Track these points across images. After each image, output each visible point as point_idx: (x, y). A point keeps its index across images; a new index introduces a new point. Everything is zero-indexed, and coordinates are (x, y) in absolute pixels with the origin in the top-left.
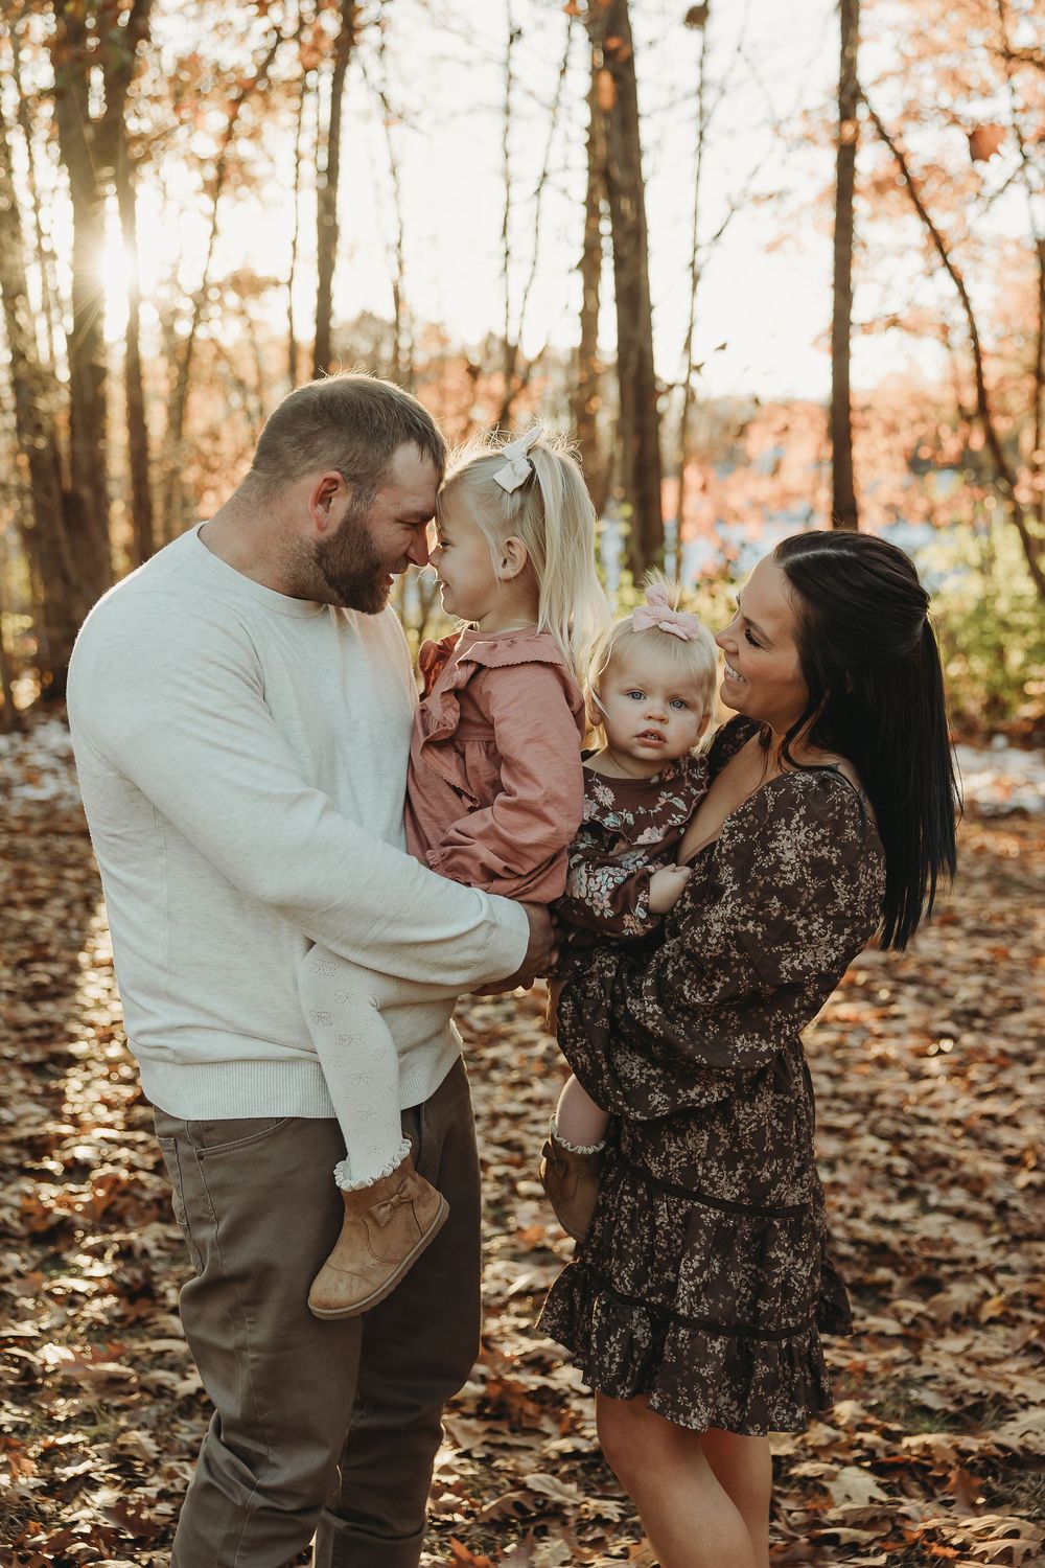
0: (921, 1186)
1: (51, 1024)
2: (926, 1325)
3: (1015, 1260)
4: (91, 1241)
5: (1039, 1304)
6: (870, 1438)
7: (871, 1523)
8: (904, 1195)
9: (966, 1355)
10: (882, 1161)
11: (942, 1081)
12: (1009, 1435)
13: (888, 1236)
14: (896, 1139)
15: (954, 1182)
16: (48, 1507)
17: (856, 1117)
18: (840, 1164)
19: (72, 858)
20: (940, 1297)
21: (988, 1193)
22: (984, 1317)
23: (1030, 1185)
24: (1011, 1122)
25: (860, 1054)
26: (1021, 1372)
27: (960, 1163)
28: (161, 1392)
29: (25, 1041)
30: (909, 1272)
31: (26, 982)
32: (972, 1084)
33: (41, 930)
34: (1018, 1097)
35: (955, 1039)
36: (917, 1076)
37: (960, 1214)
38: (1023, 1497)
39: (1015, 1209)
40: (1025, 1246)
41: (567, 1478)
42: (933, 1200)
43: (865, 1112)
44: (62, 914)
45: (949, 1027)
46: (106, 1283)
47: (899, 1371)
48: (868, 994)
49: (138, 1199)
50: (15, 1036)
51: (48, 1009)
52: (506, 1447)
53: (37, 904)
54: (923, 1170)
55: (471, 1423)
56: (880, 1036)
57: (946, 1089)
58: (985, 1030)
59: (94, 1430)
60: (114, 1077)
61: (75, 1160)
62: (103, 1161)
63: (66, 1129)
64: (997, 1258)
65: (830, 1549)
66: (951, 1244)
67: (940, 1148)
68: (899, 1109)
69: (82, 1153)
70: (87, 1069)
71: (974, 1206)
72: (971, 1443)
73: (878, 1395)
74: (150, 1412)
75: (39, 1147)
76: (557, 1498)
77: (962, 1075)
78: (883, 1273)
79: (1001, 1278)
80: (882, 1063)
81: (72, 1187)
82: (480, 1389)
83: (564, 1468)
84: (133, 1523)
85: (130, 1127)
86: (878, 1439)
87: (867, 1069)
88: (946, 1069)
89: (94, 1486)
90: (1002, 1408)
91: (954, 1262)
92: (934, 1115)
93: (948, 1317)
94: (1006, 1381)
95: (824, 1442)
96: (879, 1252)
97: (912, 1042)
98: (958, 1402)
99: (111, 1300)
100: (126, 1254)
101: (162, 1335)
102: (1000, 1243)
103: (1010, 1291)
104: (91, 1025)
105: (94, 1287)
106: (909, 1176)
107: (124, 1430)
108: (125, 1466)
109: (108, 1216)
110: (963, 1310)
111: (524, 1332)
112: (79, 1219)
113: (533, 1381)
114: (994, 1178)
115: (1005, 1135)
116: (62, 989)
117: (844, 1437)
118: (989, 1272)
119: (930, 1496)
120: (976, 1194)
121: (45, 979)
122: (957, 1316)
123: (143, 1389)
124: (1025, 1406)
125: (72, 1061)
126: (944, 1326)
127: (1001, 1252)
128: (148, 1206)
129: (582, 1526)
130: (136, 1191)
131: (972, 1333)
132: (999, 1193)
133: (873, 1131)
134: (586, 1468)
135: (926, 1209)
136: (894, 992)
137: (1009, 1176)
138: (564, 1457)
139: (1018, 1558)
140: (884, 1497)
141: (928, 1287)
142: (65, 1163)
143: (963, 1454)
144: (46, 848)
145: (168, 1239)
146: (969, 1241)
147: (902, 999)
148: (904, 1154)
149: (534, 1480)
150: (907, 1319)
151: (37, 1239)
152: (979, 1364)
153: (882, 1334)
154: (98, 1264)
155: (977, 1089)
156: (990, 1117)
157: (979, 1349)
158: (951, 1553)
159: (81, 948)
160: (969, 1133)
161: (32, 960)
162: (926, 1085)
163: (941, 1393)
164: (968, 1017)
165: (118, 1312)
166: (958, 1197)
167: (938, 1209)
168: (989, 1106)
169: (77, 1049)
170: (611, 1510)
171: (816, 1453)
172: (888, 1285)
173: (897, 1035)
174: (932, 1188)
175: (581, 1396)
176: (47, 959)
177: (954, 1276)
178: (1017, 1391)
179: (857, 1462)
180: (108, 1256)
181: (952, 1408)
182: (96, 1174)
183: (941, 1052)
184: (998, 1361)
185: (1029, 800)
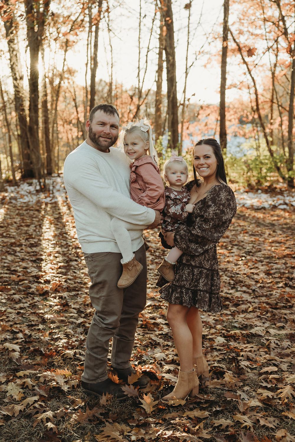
0: (236, 287)
1: (36, 252)
2: (236, 312)
3: (256, 301)
4: (53, 295)
5: (260, 309)
6: (223, 331)
7: (223, 346)
8: (232, 288)
9: (245, 318)
10: (228, 281)
11: (242, 266)
12: (253, 331)
13: (228, 296)
14: (231, 277)
15: (243, 286)
16: (52, 342)
17: (223, 273)
19: (35, 216)
20: (239, 307)
21: (251, 288)
22: (249, 311)
23: (260, 286)
24: (257, 274)
25: (224, 260)
26: (256, 321)
27: (245, 282)
28: (72, 323)
29: (30, 255)
30: (233, 302)
31: (28, 243)
32: (249, 266)
33: (30, 232)
34: (259, 269)
35: (245, 257)
36: (236, 265)
37: (245, 292)
38: (254, 342)
39: (257, 291)
40: (258, 298)
41: (161, 338)
42: (239, 289)
43: (224, 272)
44: (35, 228)
45: (244, 255)
46: (58, 303)
47: (231, 320)
48: (226, 248)
49: (62, 287)
50: (28, 255)
51: (34, 249)
52: (147, 333)
53: (28, 226)
54: (237, 283)
55: (140, 329)
56: (228, 257)
57: (243, 267)
58: (252, 255)
59: (59, 330)
60: (52, 263)
61: (47, 280)
62: (53, 280)
63: (44, 274)
64: (252, 300)
65: (215, 350)
66: (242, 298)
67: (241, 279)
68: (232, 271)
69: (48, 278)
70: (46, 262)
71: (248, 290)
72: (244, 332)
73: (225, 324)
74: (72, 326)
75: (38, 277)
76: (158, 341)
77: (247, 265)
78: (227, 303)
79: (253, 304)
80: (229, 262)
81: (47, 285)
82: (141, 323)
83: (159, 337)
84: (71, 345)
85: (58, 273)
86: (225, 332)
87: (225, 263)
88: (243, 263)
89: (61, 339)
90: (251, 327)
91: (242, 301)
92: (240, 273)
93: (241, 311)
94: (253, 322)
95: (214, 332)
96: (227, 299)
97: (235, 258)
98: (242, 325)
99: (59, 307)
100: (61, 297)
101: (71, 313)
102: (253, 297)
103: (254, 306)
104: (45, 252)
105: (55, 304)
106: (234, 284)
107: (66, 330)
108: (67, 335)
109: (56, 291)
110: (244, 309)
111: (150, 313)
112: (50, 291)
113: (153, 321)
114: (252, 285)
115: (256, 277)
116: (37, 245)
117: (218, 331)
118: (250, 303)
119: (235, 341)
120: (248, 288)
121: (33, 242)
122: (243, 311)
123: (69, 322)
124: (256, 327)
125: (42, 260)
126: (240, 312)
127: (253, 299)
128: (65, 288)
129: (164, 346)
130: (61, 286)
131: (246, 314)
132: (253, 288)
133: (226, 276)
134: (165, 337)
135: (237, 291)
136: (232, 247)
137: (256, 285)
138: (160, 334)
139: (253, 351)
140: (226, 342)
141: (237, 305)
142: (44, 280)
143: (243, 334)
144: (28, 213)
145: (70, 295)
146: (246, 297)
147: (234, 249)
148: (233, 280)
149: (153, 338)
150: (232, 311)
151: (40, 295)
152: (247, 319)
153: (227, 314)
154: (55, 300)
155: (250, 267)
156: (253, 273)
157: (247, 316)
158: (239, 350)
159: (41, 236)
160: (247, 276)
161: (29, 238)
162: (239, 266)
163: (239, 324)
164: (249, 253)
165: (61, 309)
166: (244, 289)
167: (240, 291)
168: (252, 271)
169: (43, 257)
170: (170, 344)
171: (212, 334)
172: (229, 305)
173: (232, 256)
174: (239, 287)
175: (163, 324)
176: (32, 238)
177: (242, 304)
178: (255, 324)
179: (221, 336)
180: (57, 298)
181: (241, 327)
182: (51, 283)
183: (242, 260)
184: (251, 319)
185: (266, 205)
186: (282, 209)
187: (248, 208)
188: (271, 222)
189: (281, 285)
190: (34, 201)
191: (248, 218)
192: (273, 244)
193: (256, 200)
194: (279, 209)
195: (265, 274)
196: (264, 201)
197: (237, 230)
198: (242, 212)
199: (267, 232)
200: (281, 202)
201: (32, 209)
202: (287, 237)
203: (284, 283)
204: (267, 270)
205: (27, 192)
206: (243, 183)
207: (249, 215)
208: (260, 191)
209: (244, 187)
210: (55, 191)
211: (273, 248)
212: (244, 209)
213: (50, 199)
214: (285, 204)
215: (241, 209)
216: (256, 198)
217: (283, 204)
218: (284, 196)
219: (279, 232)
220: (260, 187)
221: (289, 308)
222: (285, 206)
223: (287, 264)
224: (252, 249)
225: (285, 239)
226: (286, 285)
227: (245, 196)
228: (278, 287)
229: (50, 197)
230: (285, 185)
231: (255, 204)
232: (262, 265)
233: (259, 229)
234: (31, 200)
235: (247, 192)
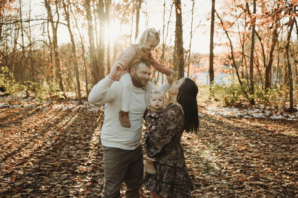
2: (205, 191)
4: (89, 175)
10: (204, 167)
18: (197, 168)
20: (208, 187)
21: (218, 173)
22: (213, 190)
24: (224, 163)
27: (215, 168)
30: (204, 183)
32: (219, 157)
34: (225, 159)
37: (213, 176)
39: (222, 175)
42: (210, 173)
45: (217, 149)
47: (200, 197)
48: (206, 144)
58: (222, 149)
61: (89, 163)
63: (88, 159)
67: (212, 166)
70: (92, 150)
71: (215, 174)
75: (84, 161)
81: (87, 167)
88: (215, 155)
91: (210, 182)
92: (212, 161)
97: (211, 151)
99: (90, 183)
101: (97, 188)
102: (218, 180)
103: (218, 186)
105: (89, 181)
109: (92, 171)
110: (211, 189)
115: (222, 164)
118: (216, 184)
126: (207, 191)
131: (212, 192)
135: (208, 175)
136: (210, 143)
137: (221, 170)
141: (206, 185)
142: (87, 164)
145: (100, 175)
147: (211, 144)
148: (207, 167)
150: (202, 190)
151: (81, 174)
153: (199, 192)
154: (89, 178)
156: (220, 162)
160: (217, 164)
162: (213, 157)
164: (220, 147)
167: (210, 175)
168: (221, 160)
169: (91, 147)
177: (210, 184)
183: (215, 152)
184: (214, 196)
185: (236, 115)
186: (246, 118)
187: (224, 117)
188: (237, 126)
189: (238, 171)
191: (224, 123)
192: (237, 142)
193: (230, 112)
194: (244, 118)
195: (229, 163)
196: (235, 112)
197: (216, 131)
198: (221, 119)
199: (234, 133)
200: (246, 113)
202: (246, 137)
203: (240, 169)
204: (230, 160)
206: (223, 101)
207: (225, 121)
208: (233, 107)
209: (224, 104)
211: (236, 144)
212: (222, 117)
214: (248, 115)
215: (220, 117)
216: (230, 111)
217: (247, 115)
218: (248, 110)
219: (242, 133)
220: (234, 104)
221: (241, 189)
222: (248, 116)
223: (244, 156)
224: (223, 144)
225: (245, 138)
226: (241, 171)
227: (224, 109)
228: (236, 173)
230: (249, 103)
231: (229, 114)
232: (228, 156)
233: (230, 131)
235: (225, 107)
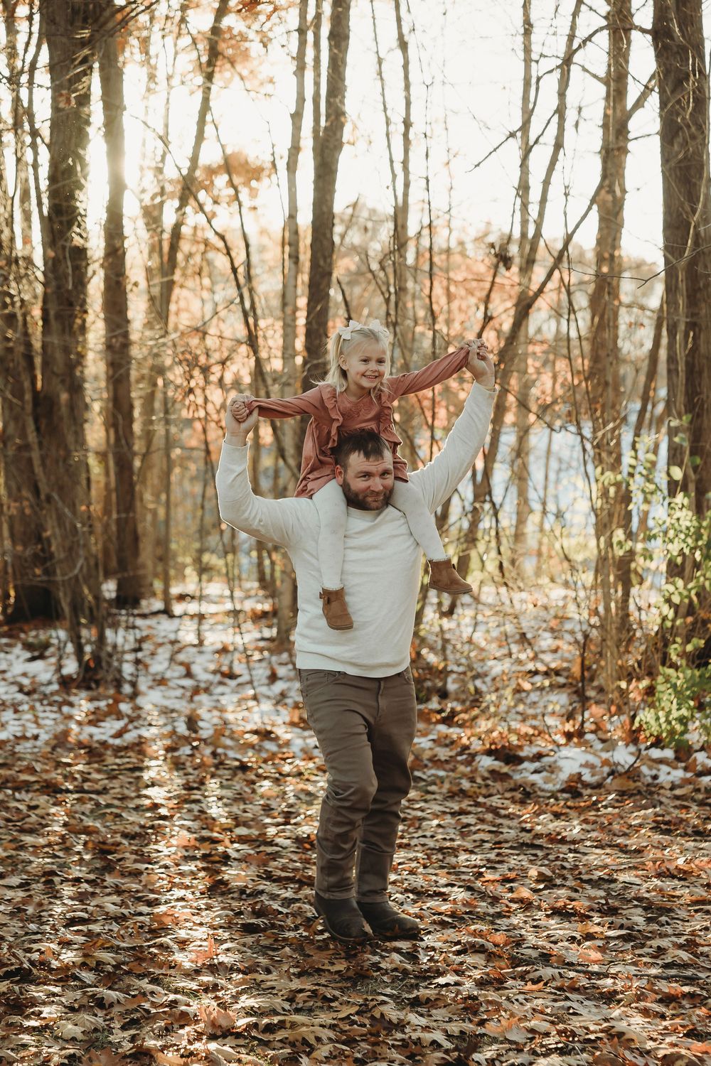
190: (44, 737)
201: (24, 777)
205: (21, 690)
210: (143, 685)
213: (119, 725)
229: (119, 716)
234: (32, 730)
